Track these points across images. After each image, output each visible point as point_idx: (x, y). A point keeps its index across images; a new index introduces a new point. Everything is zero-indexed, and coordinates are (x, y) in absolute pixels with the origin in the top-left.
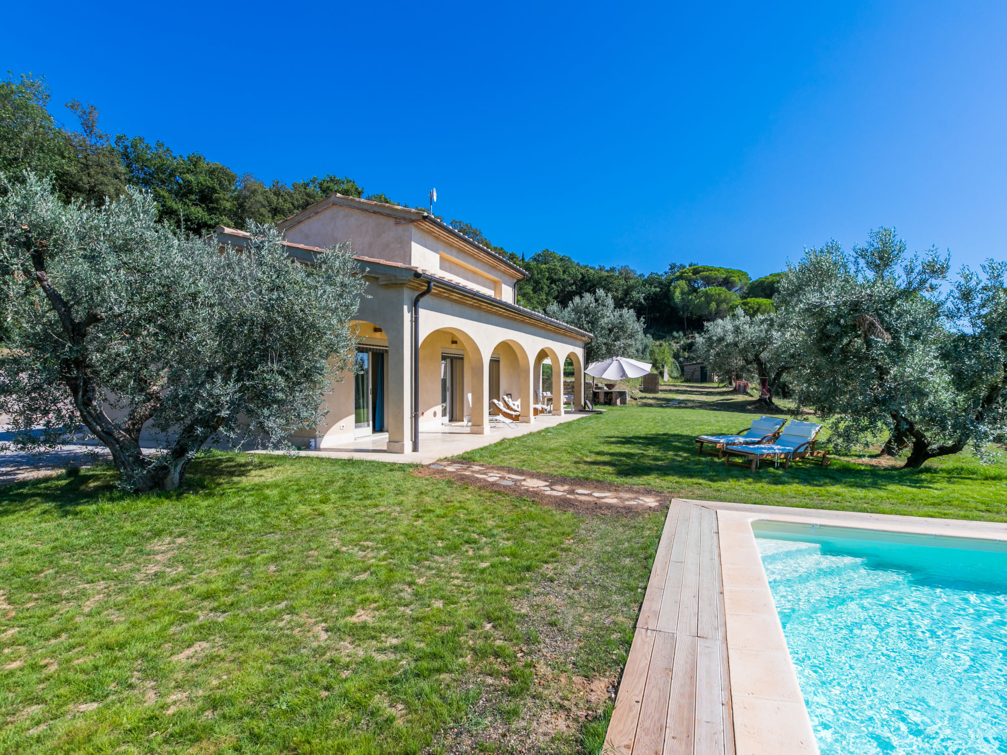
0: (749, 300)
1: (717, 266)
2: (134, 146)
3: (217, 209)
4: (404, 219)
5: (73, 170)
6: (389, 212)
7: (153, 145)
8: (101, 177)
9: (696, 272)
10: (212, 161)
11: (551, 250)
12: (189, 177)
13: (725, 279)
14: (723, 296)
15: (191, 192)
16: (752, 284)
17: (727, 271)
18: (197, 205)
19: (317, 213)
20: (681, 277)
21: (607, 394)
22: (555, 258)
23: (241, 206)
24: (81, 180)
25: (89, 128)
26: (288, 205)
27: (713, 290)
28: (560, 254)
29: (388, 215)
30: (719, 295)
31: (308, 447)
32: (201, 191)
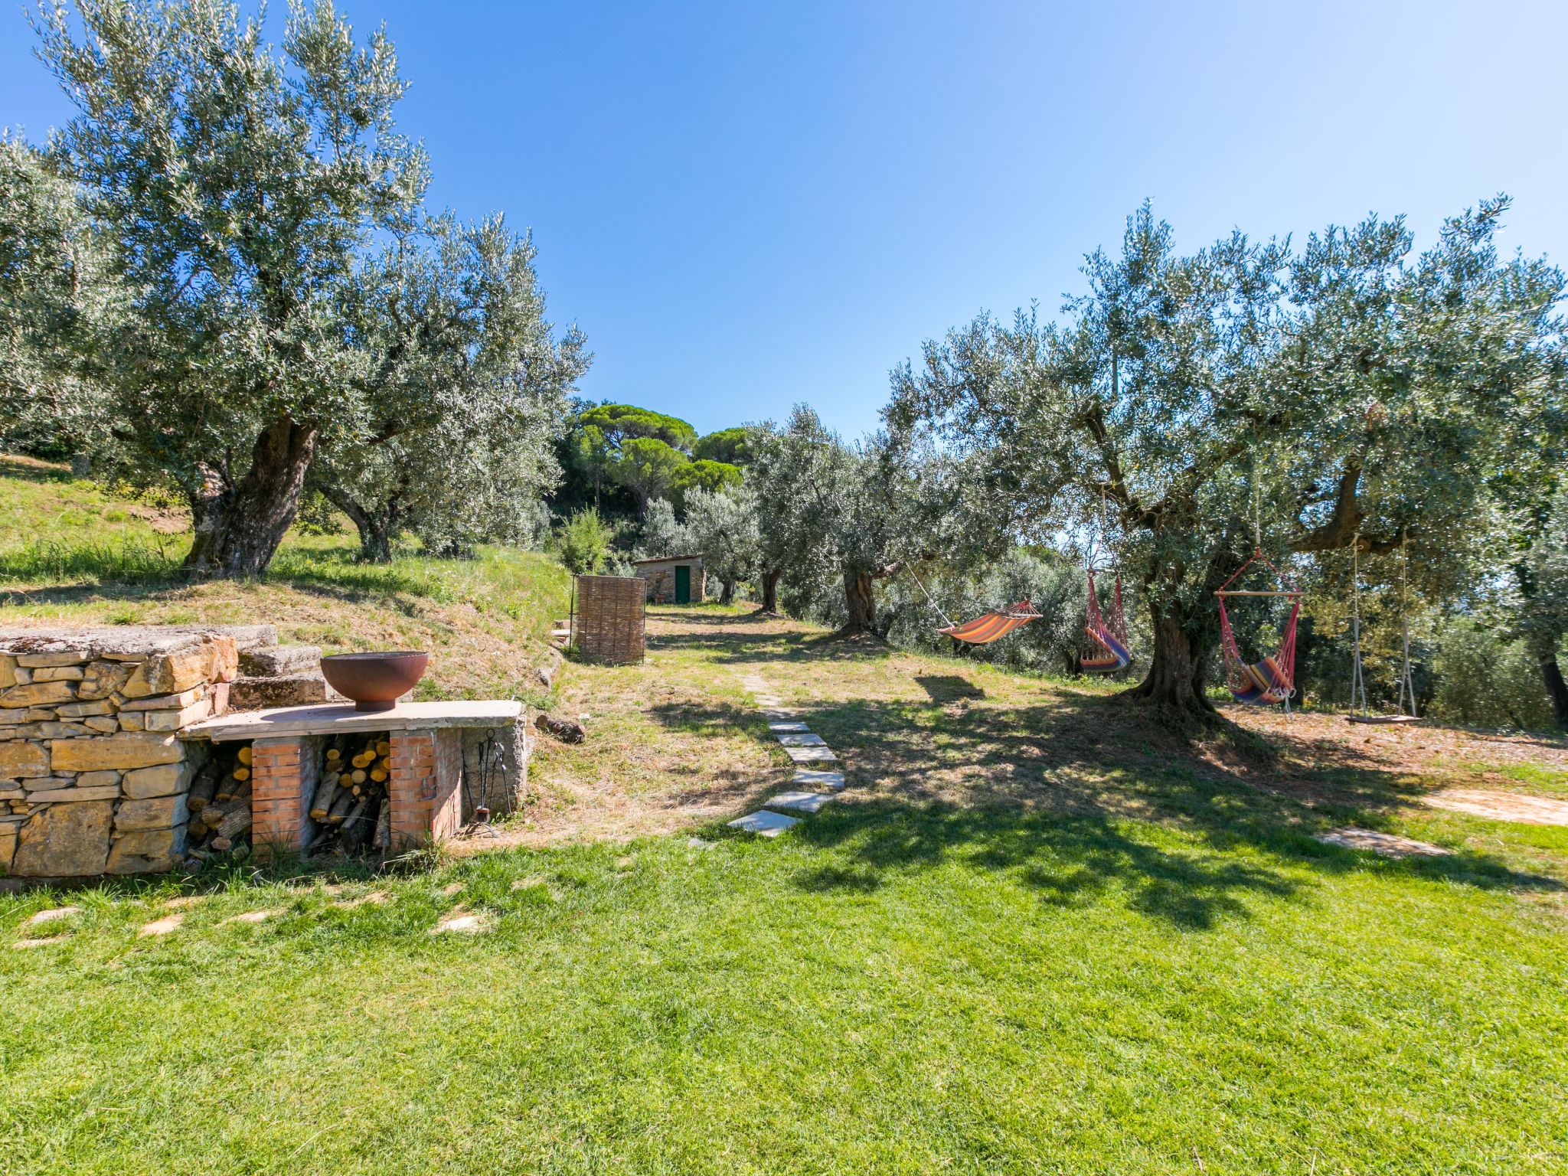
0: (704, 462)
1: (649, 409)
9: (615, 413)
13: (660, 429)
14: (662, 455)
16: (703, 441)
17: (665, 419)
20: (590, 421)
27: (646, 444)
30: (656, 451)
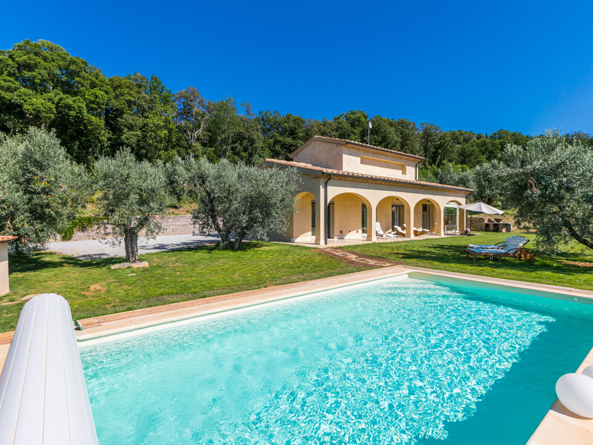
2: (266, 115)
3: (297, 137)
4: (340, 144)
5: (243, 131)
6: (334, 142)
7: (273, 112)
8: (252, 132)
10: (296, 115)
11: (505, 129)
12: (286, 125)
15: (286, 131)
18: (288, 137)
19: (308, 145)
21: (495, 225)
22: (508, 134)
23: (307, 134)
24: (245, 135)
25: (248, 112)
26: (330, 130)
28: (512, 131)
29: (334, 143)
31: (290, 241)
32: (290, 130)
